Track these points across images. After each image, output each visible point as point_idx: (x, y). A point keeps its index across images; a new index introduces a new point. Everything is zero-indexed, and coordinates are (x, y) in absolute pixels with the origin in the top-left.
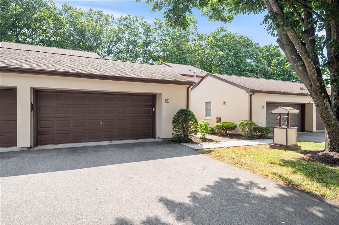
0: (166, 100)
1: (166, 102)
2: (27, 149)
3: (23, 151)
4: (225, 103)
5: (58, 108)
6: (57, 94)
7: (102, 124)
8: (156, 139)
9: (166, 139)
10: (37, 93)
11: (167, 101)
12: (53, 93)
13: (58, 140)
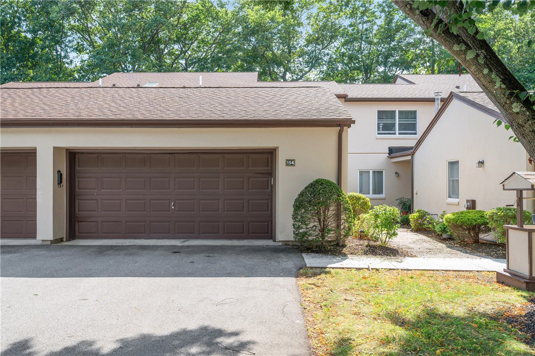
0: (287, 160)
1: (287, 165)
2: (49, 243)
3: (44, 246)
4: (481, 163)
5: (104, 179)
6: (103, 155)
7: (173, 207)
8: (275, 241)
9: (288, 243)
10: (73, 156)
11: (290, 163)
12: (96, 156)
13: (104, 233)
